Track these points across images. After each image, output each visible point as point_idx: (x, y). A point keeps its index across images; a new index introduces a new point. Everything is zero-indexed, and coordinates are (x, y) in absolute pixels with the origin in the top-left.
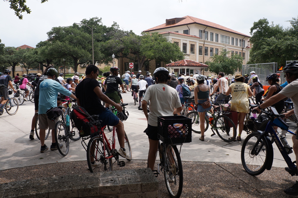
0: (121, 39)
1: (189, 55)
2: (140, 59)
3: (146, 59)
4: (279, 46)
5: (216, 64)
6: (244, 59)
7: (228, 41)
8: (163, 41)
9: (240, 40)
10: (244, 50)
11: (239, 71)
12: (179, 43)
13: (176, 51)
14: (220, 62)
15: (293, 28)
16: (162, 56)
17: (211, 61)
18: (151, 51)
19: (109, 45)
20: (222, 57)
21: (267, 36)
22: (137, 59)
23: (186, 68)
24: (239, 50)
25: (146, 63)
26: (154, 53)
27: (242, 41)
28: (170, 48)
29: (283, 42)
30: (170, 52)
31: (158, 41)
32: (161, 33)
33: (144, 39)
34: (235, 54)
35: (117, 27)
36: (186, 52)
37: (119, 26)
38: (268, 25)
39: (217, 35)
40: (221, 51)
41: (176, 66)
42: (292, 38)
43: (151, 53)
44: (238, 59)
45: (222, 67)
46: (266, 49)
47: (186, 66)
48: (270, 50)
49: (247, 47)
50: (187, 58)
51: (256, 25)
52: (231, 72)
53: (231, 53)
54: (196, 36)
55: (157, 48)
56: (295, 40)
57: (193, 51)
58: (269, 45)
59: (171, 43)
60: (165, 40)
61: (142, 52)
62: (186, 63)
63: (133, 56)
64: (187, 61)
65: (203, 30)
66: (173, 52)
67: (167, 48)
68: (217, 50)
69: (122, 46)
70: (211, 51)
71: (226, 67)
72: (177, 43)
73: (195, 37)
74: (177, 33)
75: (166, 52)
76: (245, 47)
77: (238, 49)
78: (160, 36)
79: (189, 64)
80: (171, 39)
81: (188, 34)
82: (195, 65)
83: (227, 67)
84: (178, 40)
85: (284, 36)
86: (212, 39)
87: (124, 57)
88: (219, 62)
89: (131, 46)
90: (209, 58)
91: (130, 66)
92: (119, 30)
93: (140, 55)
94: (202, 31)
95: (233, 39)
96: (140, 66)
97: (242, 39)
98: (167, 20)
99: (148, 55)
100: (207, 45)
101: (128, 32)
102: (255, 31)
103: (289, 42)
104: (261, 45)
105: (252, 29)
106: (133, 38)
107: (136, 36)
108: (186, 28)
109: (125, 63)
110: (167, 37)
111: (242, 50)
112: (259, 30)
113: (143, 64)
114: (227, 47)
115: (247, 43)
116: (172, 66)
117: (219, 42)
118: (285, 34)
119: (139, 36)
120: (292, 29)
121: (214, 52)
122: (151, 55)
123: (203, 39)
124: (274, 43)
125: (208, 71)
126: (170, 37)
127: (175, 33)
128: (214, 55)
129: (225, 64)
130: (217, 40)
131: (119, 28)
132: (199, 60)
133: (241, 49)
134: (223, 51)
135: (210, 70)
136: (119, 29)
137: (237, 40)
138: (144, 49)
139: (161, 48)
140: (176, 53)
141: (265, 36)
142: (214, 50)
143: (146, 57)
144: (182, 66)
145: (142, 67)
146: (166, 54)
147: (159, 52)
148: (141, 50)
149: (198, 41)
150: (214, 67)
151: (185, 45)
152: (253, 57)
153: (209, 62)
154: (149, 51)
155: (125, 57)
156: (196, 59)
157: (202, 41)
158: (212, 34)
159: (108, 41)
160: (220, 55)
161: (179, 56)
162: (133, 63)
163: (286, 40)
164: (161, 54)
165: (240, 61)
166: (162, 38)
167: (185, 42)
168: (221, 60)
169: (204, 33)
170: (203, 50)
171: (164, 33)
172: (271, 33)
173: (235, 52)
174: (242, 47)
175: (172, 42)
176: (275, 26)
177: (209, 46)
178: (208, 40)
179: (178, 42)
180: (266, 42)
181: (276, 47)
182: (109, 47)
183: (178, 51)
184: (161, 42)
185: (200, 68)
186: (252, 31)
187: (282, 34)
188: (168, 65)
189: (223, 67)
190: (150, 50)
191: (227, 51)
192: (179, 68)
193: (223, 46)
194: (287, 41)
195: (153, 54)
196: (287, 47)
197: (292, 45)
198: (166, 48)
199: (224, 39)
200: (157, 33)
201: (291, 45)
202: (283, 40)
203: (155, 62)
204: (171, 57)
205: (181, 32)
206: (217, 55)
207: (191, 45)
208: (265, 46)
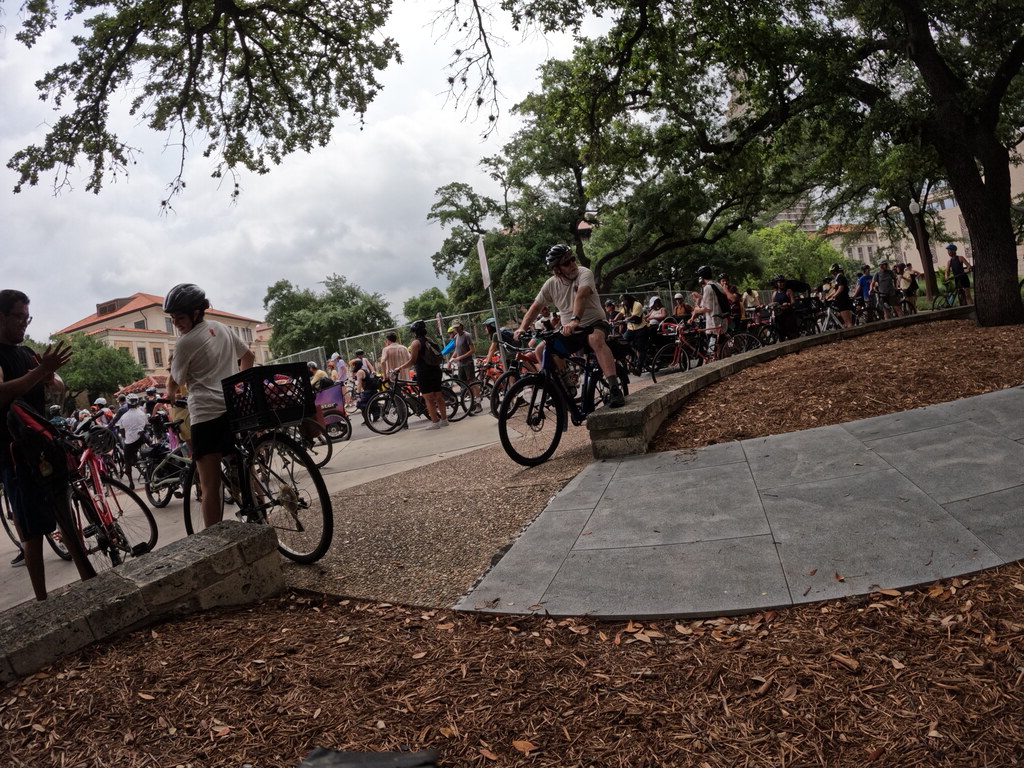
1: (153, 371)
4: (317, 323)
8: (98, 348)
12: (130, 349)
13: (127, 364)
15: (331, 293)
16: (102, 378)
21: (294, 309)
26: (84, 374)
27: (247, 331)
28: (115, 360)
29: (321, 315)
30: (115, 367)
31: (89, 349)
32: (90, 335)
36: (146, 366)
38: (292, 291)
42: (333, 308)
48: (305, 331)
51: (272, 293)
55: (87, 362)
57: (160, 361)
58: (300, 323)
59: (114, 351)
60: (99, 346)
64: (155, 378)
66: (122, 366)
67: (109, 361)
72: (125, 349)
73: (159, 332)
74: (123, 329)
75: (107, 369)
78: (89, 340)
80: (114, 343)
81: (145, 328)
84: (128, 343)
85: (321, 306)
97: (245, 328)
98: (98, 306)
102: (271, 303)
103: (331, 315)
104: (286, 326)
105: (266, 301)
108: (138, 317)
110: (104, 339)
112: (279, 301)
115: (256, 335)
118: (321, 304)
124: (308, 320)
126: (110, 337)
127: (119, 329)
139: (97, 362)
140: (129, 369)
141: (290, 309)
147: (93, 370)
149: (166, 340)
151: (142, 351)
161: (134, 372)
163: (325, 311)
164: (99, 376)
166: (95, 342)
167: (141, 345)
171: (97, 331)
172: (299, 302)
175: (117, 350)
176: (302, 292)
179: (127, 346)
180: (295, 320)
181: (313, 324)
183: (131, 363)
184: (94, 351)
186: (266, 304)
187: (317, 303)
190: (74, 370)
194: (328, 313)
195: (81, 379)
196: (330, 322)
197: (337, 319)
198: (106, 360)
200: (83, 335)
201: (335, 318)
202: (321, 311)
205: (131, 326)
207: (155, 349)
208: (294, 326)
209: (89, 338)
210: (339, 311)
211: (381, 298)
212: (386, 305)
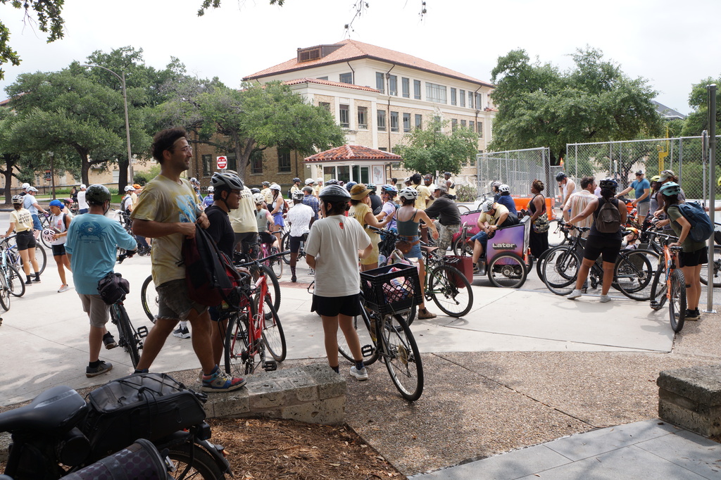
0: (193, 99)
1: (355, 132)
2: (241, 146)
3: (255, 145)
4: (553, 111)
5: (419, 152)
6: (481, 137)
7: (442, 97)
8: (293, 103)
9: (471, 94)
10: (479, 115)
11: (472, 165)
12: (331, 105)
13: (326, 123)
14: (428, 146)
15: (579, 70)
16: (295, 137)
17: (407, 143)
18: (267, 126)
19: (164, 115)
20: (432, 134)
21: (527, 88)
22: (234, 147)
23: (351, 164)
24: (469, 116)
25: (256, 153)
26: (276, 130)
27: (476, 96)
28: (311, 119)
29: (560, 100)
30: (310, 126)
31: (283, 101)
32: (287, 84)
33: (249, 99)
34: (459, 127)
35: (180, 69)
36: (347, 126)
37: (184, 66)
38: (529, 63)
39: (418, 84)
40: (429, 120)
41: (328, 160)
42: (577, 93)
43: (267, 132)
44: (468, 139)
45: (431, 158)
46: (526, 117)
47: (352, 159)
48: (535, 119)
49: (487, 110)
50: (351, 140)
51: (503, 64)
52: (453, 167)
53: (450, 124)
54: (369, 87)
55: (280, 117)
56: (582, 97)
57: (364, 122)
58: (531, 108)
59: (313, 107)
60: (297, 100)
61: (245, 129)
62: (351, 154)
63: (224, 139)
64: (352, 147)
65: (385, 73)
66: (318, 126)
67: (304, 119)
68: (419, 117)
69: (196, 116)
70: (405, 120)
71: (441, 156)
72: (326, 105)
73: (368, 89)
74: (325, 82)
75: (302, 127)
76: (483, 110)
77: (465, 113)
78: (285, 91)
79: (358, 155)
80: (313, 96)
81: (350, 83)
82: (371, 156)
83: (443, 156)
84: (329, 98)
85: (562, 88)
86: (406, 93)
87: (200, 143)
88: (426, 146)
89: (220, 115)
90: (400, 139)
91: (219, 163)
92: (186, 77)
93: (241, 138)
94: (383, 74)
95: (454, 91)
96: (242, 162)
97: (474, 92)
98: (299, 50)
99: (260, 135)
100: (396, 108)
101: (208, 81)
102: (501, 76)
103: (571, 102)
104: (514, 109)
105: (495, 73)
106: (223, 98)
107: (229, 92)
108: (344, 68)
109: (203, 156)
110: (302, 91)
111: (476, 117)
112: (510, 74)
113: (248, 158)
114: (442, 110)
115: (486, 101)
116: (319, 161)
117: (424, 98)
118: (564, 84)
119: (235, 91)
120: (578, 72)
121: (413, 123)
122: (268, 137)
123: (386, 94)
124: (542, 104)
125: (401, 168)
126: (309, 90)
127: (321, 81)
128: (413, 130)
129: (438, 151)
130: (418, 96)
131: (185, 71)
132: (379, 142)
133: (475, 115)
134: (433, 121)
135: (406, 166)
136: (184, 74)
137: (463, 92)
138: (249, 123)
139: (292, 119)
140: (325, 130)
141: (522, 87)
142: (413, 118)
143: (254, 142)
144: (342, 159)
145: (245, 165)
146: (302, 133)
147: (285, 127)
148: (243, 126)
149: (375, 99)
150: (415, 158)
151: (344, 111)
152: (499, 134)
153: (403, 147)
154: (261, 126)
155: (204, 142)
156: (372, 141)
157: (383, 98)
158: (406, 81)
159: (162, 105)
160: (426, 129)
161: (333, 136)
162: (225, 157)
163: (566, 96)
164: (292, 134)
165: (472, 141)
166: (290, 95)
167: (344, 102)
168: (430, 142)
169: (387, 79)
170: (388, 118)
171: (296, 82)
172: (535, 80)
173: (459, 122)
174: (474, 109)
175: (316, 105)
176: (542, 65)
177: (401, 109)
178: (396, 94)
179: (328, 102)
180: (526, 102)
181: (547, 111)
182: (164, 120)
183: (329, 123)
184: (289, 106)
185: (382, 163)
186: (494, 78)
187: (558, 83)
188: (310, 160)
189: (434, 158)
190: (266, 124)
191: (442, 120)
192: (336, 164)
193: (432, 109)
194: (568, 99)
195: (271, 135)
196: (569, 112)
197: (579, 108)
198: (301, 118)
199: (434, 91)
200: (279, 83)
201: (576, 108)
202: (560, 96)
203: (276, 153)
204: (315, 139)
205: (334, 78)
206: (419, 130)
207: (360, 108)
208: (523, 111)
209: (286, 88)
210: (583, 99)
211: (647, 84)
212: (653, 95)
